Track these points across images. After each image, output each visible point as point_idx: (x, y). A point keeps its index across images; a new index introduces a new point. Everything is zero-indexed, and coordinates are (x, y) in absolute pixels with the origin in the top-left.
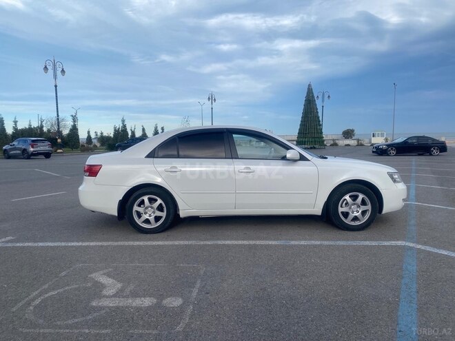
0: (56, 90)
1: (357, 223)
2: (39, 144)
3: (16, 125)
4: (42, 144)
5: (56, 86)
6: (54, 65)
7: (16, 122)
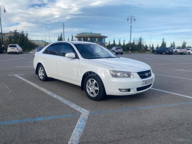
0: (131, 28)
1: (91, 95)
2: (118, 49)
3: (124, 42)
4: (119, 49)
5: (131, 26)
6: (131, 18)
7: (124, 41)
